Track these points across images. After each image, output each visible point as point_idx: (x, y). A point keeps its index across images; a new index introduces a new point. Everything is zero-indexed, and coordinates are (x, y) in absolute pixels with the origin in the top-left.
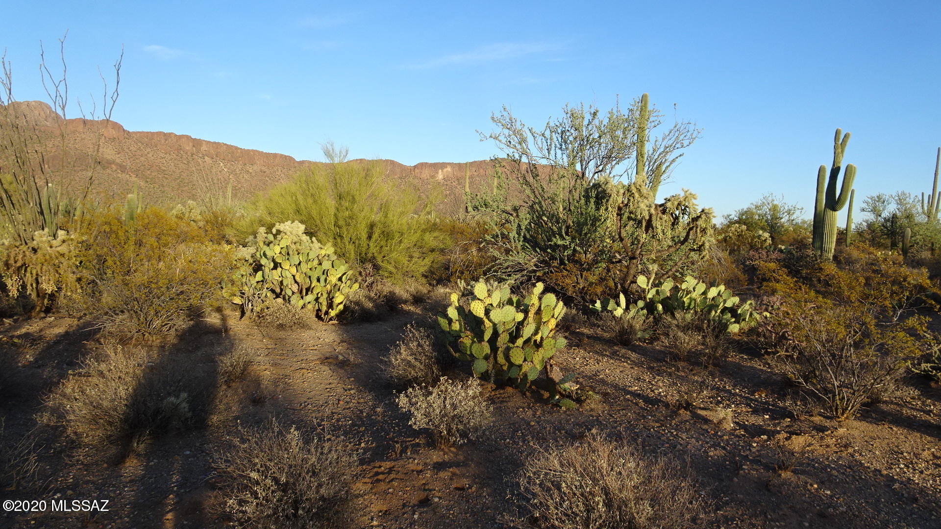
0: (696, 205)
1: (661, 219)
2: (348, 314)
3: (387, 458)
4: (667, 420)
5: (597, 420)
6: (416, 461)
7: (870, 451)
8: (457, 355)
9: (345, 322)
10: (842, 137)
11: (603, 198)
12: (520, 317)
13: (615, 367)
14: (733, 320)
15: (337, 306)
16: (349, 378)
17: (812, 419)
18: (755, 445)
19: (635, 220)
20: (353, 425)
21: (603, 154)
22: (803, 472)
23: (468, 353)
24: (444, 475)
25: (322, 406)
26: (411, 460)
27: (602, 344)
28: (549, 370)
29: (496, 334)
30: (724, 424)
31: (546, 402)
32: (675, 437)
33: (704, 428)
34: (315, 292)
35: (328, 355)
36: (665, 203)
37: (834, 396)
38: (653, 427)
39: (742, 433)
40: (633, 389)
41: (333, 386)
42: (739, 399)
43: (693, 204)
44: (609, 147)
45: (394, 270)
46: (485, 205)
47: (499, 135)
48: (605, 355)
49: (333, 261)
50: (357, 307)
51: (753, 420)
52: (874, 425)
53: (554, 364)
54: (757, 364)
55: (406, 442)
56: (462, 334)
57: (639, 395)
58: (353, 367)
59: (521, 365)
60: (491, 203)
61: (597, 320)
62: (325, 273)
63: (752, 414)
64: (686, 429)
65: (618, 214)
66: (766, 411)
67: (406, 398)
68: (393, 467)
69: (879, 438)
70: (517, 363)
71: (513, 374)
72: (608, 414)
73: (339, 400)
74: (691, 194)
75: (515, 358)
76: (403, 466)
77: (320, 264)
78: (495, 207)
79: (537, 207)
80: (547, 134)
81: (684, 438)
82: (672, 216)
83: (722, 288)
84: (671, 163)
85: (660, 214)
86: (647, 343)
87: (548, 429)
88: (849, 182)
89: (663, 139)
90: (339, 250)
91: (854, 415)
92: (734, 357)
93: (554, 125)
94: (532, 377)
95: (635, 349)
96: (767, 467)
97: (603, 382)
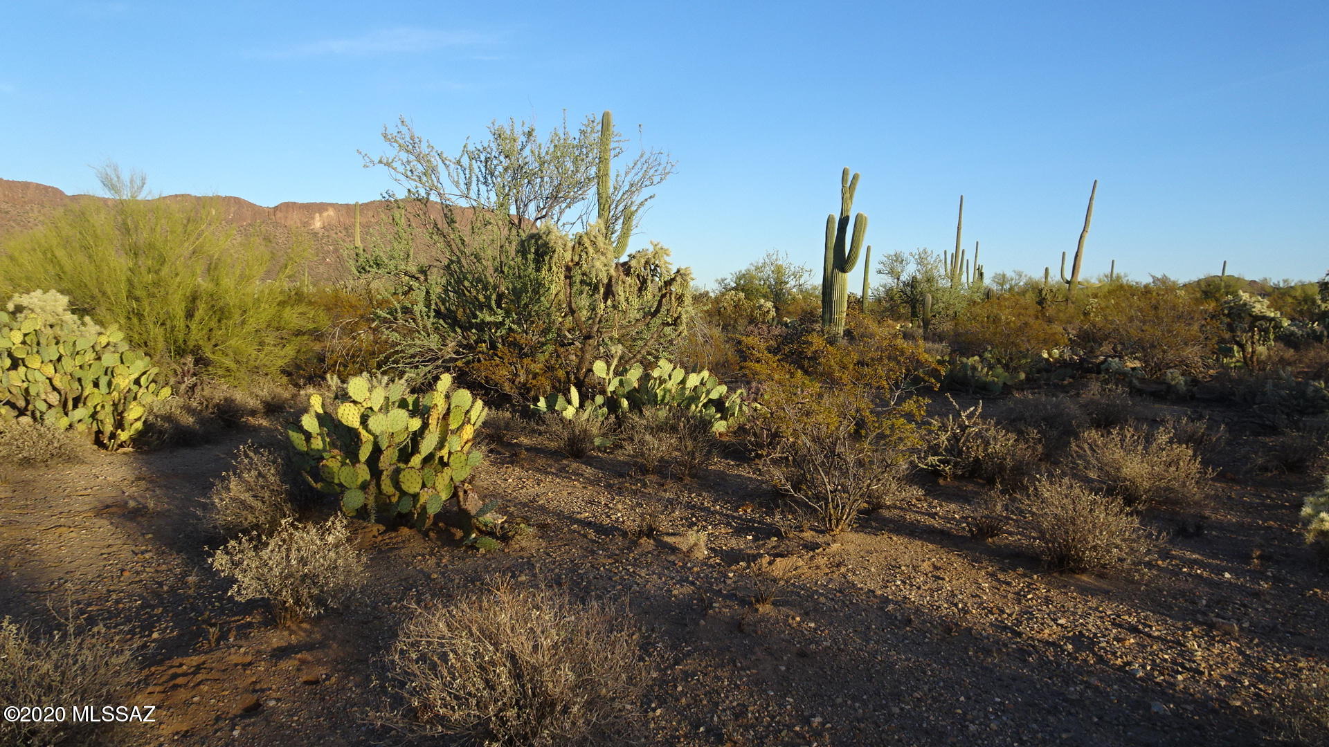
0: (669, 263)
1: (624, 282)
2: (152, 436)
3: (195, 650)
4: (623, 553)
5: (529, 562)
6: (242, 650)
7: (865, 568)
8: (319, 486)
9: (145, 448)
10: (850, 178)
11: (545, 253)
12: (416, 424)
13: (562, 488)
14: (719, 415)
15: (131, 425)
16: (143, 534)
17: (802, 535)
18: (731, 575)
19: (589, 284)
20: (142, 607)
21: (547, 192)
22: (785, 603)
23: (336, 481)
24: (288, 665)
25: (91, 582)
26: (233, 650)
27: (547, 457)
28: (461, 499)
29: (377, 451)
30: (696, 551)
31: (457, 544)
32: (631, 576)
33: (670, 559)
34: (90, 404)
35: (109, 502)
36: (629, 261)
37: (827, 504)
38: (604, 566)
39: (718, 561)
40: (582, 516)
41: (114, 549)
42: (718, 518)
43: (666, 263)
44: (556, 183)
45: (233, 366)
46: (378, 265)
47: (393, 161)
48: (547, 473)
49: (122, 353)
50: (167, 425)
51: (734, 543)
52: (873, 536)
53: (470, 489)
54: (745, 472)
55: (229, 623)
56: (325, 455)
57: (590, 522)
58: (152, 517)
59: (418, 494)
60: (386, 261)
61: (538, 424)
62: (109, 373)
63: (732, 536)
64: (647, 563)
65: (566, 277)
66: (749, 530)
67: (225, 556)
68: (204, 663)
69: (877, 551)
70: (412, 491)
71: (405, 507)
72: (545, 553)
73: (123, 570)
74: (662, 249)
75: (408, 484)
76: (220, 660)
77: (99, 358)
78: (392, 267)
79: (454, 267)
80: (465, 161)
81: (643, 575)
82: (639, 280)
83: (705, 374)
84: (638, 208)
85: (623, 276)
86: (608, 453)
87: (457, 581)
88: (859, 236)
89: (627, 173)
90: (136, 336)
91: (849, 525)
92: (718, 464)
93: (474, 149)
94: (433, 510)
95: (589, 462)
96: (743, 602)
97: (543, 509)
